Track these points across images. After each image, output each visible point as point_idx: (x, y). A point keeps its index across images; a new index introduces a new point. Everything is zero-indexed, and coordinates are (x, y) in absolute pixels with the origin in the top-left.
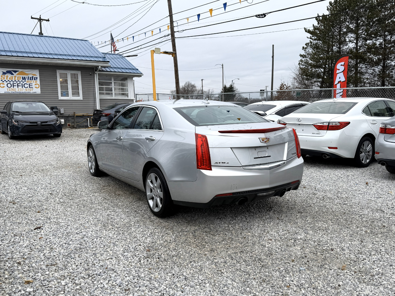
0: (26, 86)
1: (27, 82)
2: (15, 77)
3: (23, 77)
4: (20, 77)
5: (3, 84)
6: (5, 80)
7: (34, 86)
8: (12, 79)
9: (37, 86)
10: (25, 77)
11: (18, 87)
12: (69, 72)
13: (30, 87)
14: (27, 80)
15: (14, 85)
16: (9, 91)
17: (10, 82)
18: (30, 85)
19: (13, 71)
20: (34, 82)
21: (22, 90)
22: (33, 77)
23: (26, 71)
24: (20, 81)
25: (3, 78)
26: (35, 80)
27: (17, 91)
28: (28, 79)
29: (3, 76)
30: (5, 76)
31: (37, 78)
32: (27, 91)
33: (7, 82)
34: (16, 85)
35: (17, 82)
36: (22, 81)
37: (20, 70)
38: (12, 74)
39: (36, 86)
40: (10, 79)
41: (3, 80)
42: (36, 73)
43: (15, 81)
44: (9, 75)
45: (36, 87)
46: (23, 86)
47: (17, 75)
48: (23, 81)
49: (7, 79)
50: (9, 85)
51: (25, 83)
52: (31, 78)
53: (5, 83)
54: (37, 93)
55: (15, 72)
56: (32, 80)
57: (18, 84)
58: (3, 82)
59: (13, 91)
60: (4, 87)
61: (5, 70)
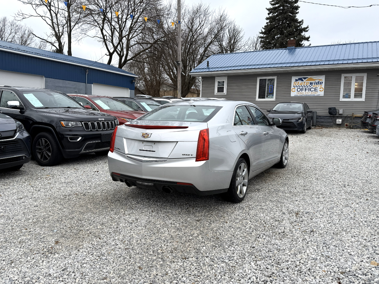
0: (312, 90)
1: (314, 86)
2: (304, 83)
3: (310, 83)
4: (308, 83)
5: (295, 89)
6: (296, 86)
7: (318, 89)
8: (302, 84)
9: (322, 89)
10: (312, 83)
11: (305, 91)
12: (354, 75)
13: (316, 90)
14: (313, 85)
15: (303, 89)
16: (298, 95)
17: (300, 87)
18: (316, 89)
19: (303, 78)
20: (320, 86)
21: (308, 93)
22: (319, 82)
23: (314, 77)
24: (308, 86)
25: (295, 84)
26: (320, 84)
27: (304, 94)
28: (315, 84)
29: (295, 83)
30: (296, 82)
31: (322, 82)
32: (312, 94)
33: (297, 87)
34: (304, 89)
35: (305, 87)
36: (309, 86)
37: (309, 77)
38: (302, 80)
39: (320, 89)
40: (300, 84)
41: (295, 86)
42: (322, 78)
43: (304, 86)
44: (300, 82)
45: (320, 91)
46: (310, 90)
47: (306, 81)
48: (311, 85)
49: (298, 85)
50: (299, 90)
51: (312, 87)
52: (317, 82)
53: (296, 88)
54: (320, 96)
55: (305, 78)
56: (318, 84)
57: (305, 88)
58: (295, 87)
59: (301, 94)
60: (294, 91)
61: (297, 78)
